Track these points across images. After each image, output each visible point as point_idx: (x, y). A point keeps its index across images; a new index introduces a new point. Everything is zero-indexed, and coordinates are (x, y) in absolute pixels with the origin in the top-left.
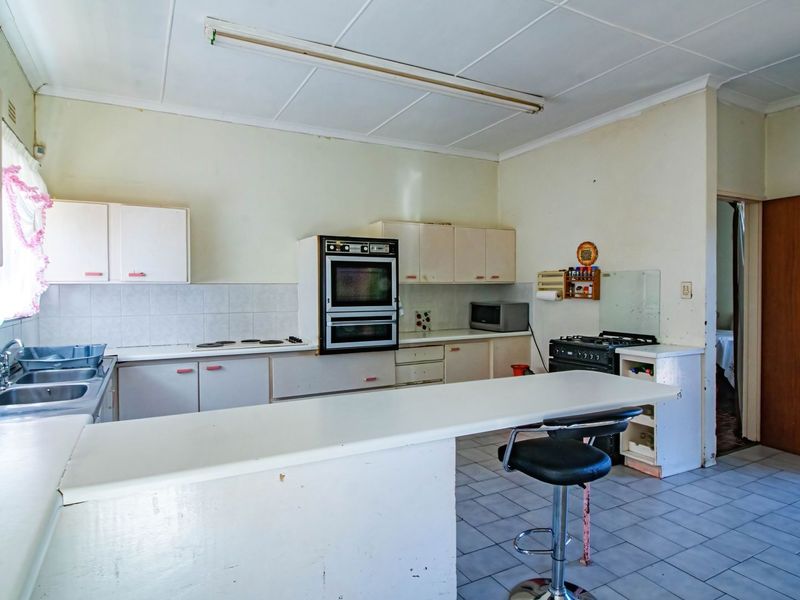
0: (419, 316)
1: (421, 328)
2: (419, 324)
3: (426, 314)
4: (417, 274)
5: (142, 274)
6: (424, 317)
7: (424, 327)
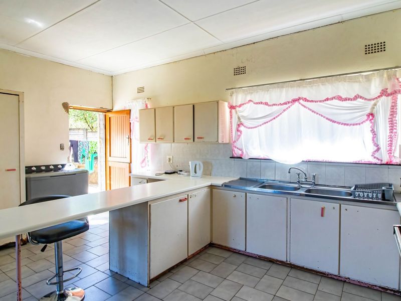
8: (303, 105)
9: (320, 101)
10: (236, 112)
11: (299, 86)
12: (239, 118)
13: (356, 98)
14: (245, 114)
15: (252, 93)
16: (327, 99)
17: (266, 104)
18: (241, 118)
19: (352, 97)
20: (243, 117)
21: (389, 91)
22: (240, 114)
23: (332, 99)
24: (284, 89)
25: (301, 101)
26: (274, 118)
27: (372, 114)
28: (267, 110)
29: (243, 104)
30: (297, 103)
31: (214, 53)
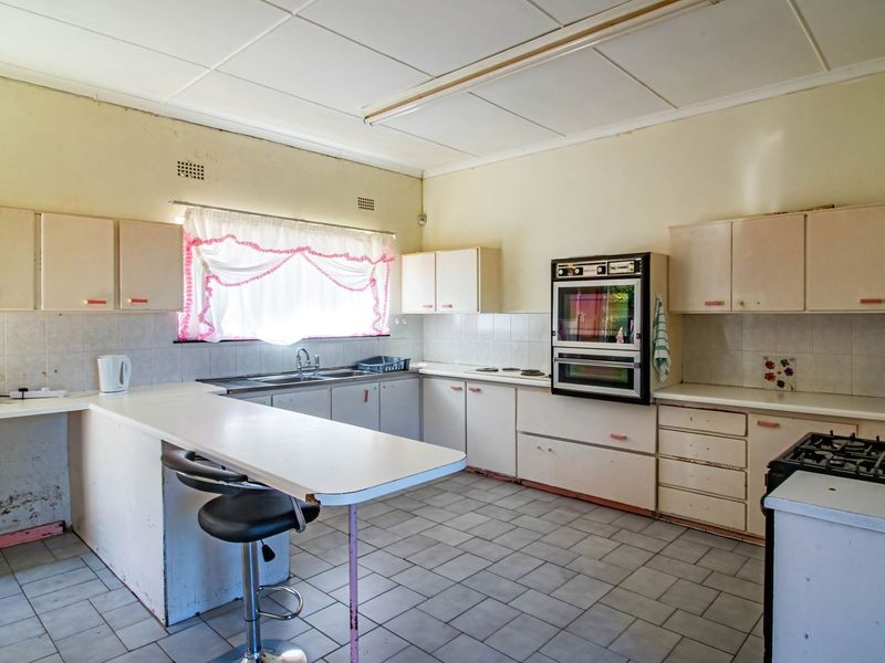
0: (770, 365)
1: (773, 384)
2: (770, 377)
3: (784, 363)
4: (726, 298)
5: (451, 306)
6: (779, 367)
7: (781, 384)
8: (307, 258)
9: (327, 256)
10: (198, 252)
11: (301, 229)
12: (205, 265)
13: (362, 259)
14: (220, 258)
15: (229, 222)
16: (336, 255)
17: (256, 247)
18: (209, 264)
19: (359, 257)
20: (214, 262)
21: (388, 257)
22: (207, 258)
23: (341, 256)
24: (282, 228)
25: (306, 252)
26: (269, 272)
27: (374, 280)
28: (255, 258)
29: (216, 241)
30: (298, 255)
31: (126, 108)
